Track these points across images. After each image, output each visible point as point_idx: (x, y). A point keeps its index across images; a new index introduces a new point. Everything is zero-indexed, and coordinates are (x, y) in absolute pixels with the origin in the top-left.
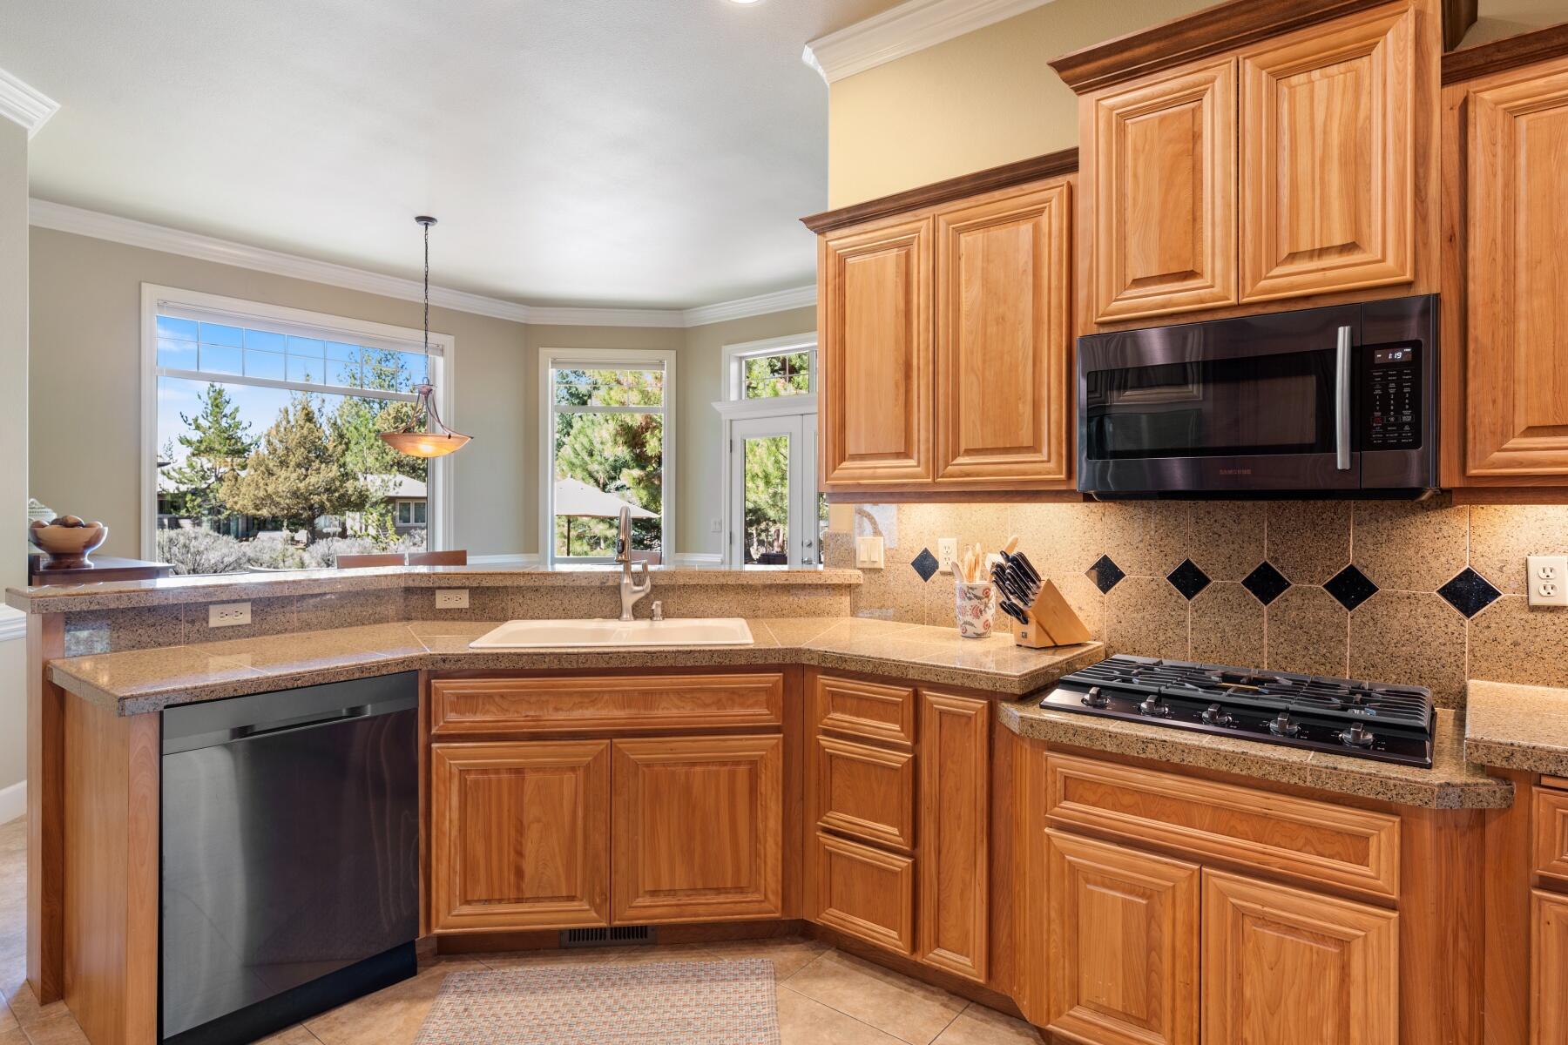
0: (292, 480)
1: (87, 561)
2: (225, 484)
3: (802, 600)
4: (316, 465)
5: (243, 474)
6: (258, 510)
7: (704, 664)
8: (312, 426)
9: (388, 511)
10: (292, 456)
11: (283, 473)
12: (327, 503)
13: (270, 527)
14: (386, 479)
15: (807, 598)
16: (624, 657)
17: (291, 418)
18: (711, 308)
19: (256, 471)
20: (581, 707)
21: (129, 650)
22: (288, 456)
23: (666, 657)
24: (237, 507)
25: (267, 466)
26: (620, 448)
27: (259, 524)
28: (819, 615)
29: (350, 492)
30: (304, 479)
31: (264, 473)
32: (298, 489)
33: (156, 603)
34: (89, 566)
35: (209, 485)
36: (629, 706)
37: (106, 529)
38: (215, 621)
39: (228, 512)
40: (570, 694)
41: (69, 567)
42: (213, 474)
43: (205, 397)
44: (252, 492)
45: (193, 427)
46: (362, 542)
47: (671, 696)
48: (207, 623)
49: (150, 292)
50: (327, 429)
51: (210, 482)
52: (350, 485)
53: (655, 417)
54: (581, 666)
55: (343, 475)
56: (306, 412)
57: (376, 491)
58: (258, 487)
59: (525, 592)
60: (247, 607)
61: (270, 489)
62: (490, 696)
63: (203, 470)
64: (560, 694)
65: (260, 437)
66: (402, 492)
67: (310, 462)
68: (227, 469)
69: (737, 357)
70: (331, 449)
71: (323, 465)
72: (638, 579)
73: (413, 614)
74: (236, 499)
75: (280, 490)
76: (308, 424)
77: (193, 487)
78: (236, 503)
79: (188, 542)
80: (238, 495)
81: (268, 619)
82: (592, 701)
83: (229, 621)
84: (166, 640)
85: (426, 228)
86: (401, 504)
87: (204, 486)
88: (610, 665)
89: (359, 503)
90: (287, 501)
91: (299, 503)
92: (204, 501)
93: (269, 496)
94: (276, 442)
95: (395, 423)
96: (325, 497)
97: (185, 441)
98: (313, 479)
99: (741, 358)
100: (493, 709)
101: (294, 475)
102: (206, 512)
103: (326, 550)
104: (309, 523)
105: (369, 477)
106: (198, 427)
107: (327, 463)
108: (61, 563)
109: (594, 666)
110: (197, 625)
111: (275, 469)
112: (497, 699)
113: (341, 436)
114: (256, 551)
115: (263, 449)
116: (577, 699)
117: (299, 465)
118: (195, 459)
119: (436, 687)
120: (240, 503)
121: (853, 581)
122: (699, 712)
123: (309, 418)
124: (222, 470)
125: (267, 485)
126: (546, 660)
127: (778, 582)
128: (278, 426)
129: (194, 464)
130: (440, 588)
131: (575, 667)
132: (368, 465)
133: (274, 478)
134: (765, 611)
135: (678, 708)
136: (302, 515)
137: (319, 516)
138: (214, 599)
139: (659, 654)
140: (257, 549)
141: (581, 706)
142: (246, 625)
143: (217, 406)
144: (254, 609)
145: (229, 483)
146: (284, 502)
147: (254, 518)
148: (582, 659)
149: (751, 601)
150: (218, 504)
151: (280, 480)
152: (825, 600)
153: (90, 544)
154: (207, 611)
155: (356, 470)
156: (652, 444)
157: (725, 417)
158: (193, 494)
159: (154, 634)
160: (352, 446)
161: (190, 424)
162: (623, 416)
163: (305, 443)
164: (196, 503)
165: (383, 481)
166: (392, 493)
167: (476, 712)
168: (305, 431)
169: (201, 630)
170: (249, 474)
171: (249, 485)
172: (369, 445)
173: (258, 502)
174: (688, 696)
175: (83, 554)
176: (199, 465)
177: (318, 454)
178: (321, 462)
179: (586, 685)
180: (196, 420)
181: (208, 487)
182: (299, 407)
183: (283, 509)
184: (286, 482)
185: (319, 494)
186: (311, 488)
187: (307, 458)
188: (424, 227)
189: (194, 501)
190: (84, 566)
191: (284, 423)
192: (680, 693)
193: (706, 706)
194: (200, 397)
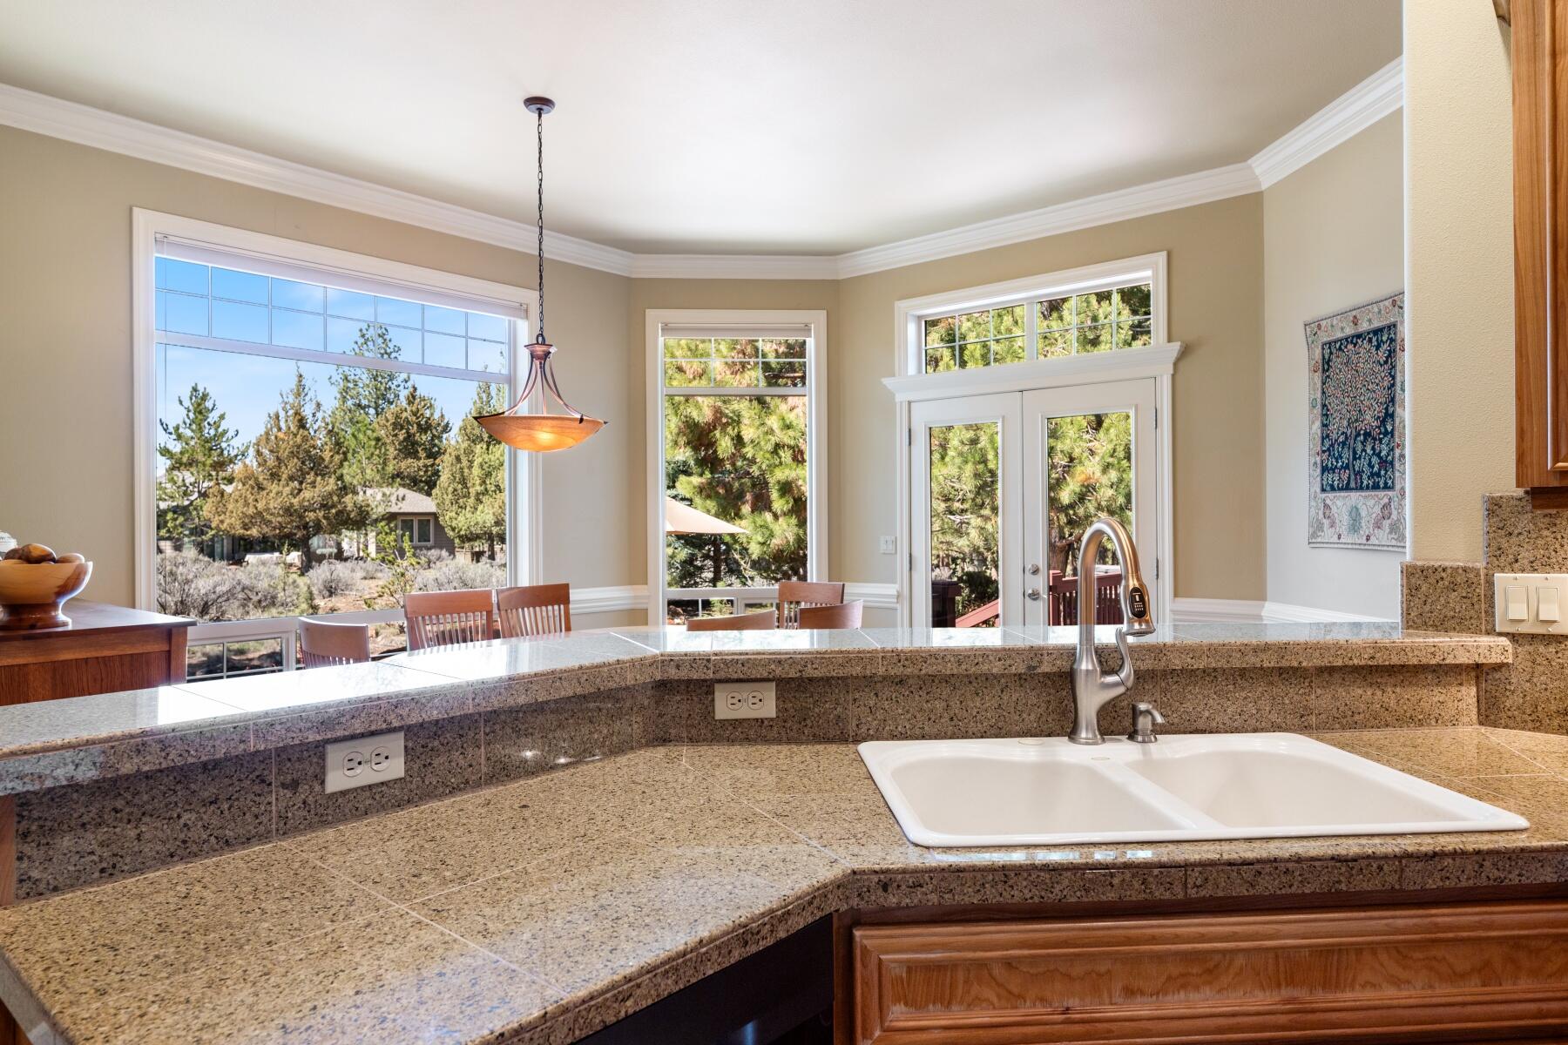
0: (285, 494)
1: (61, 616)
2: (210, 500)
3: (1393, 696)
4: (310, 478)
5: (229, 489)
6: (247, 530)
7: (1464, 884)
8: (306, 433)
9: (391, 530)
10: (284, 467)
11: (274, 488)
12: (324, 521)
13: (258, 548)
14: (388, 493)
15: (1398, 690)
16: (1287, 871)
17: (283, 425)
18: (877, 251)
19: (244, 485)
20: (1184, 987)
21: (164, 863)
22: (280, 468)
23: (1380, 868)
24: (223, 527)
25: (256, 479)
26: (681, 450)
27: (245, 545)
28: (1420, 723)
29: (349, 508)
30: (298, 494)
31: (253, 488)
32: (292, 504)
33: (220, 755)
34: (65, 624)
35: (192, 502)
36: (1291, 982)
37: (90, 565)
38: (337, 780)
39: (213, 532)
40: (1160, 958)
41: (33, 627)
42: (196, 490)
43: (187, 403)
44: (240, 509)
45: (174, 437)
46: (364, 565)
47: (1383, 957)
48: (323, 783)
49: (145, 222)
50: (321, 439)
51: (192, 498)
52: (348, 500)
53: (727, 411)
54: (1192, 893)
55: (341, 489)
56: (298, 417)
57: (377, 506)
58: (246, 504)
59: (879, 685)
60: (397, 743)
61: (260, 506)
62: (982, 964)
63: (185, 485)
64: (1138, 959)
65: (248, 447)
66: (406, 507)
67: (304, 474)
68: (211, 484)
69: (913, 315)
70: (327, 459)
71: (319, 478)
72: (1108, 660)
73: (673, 731)
74: (222, 517)
75: (271, 506)
76: (301, 430)
77: (175, 504)
78: (222, 522)
79: (174, 569)
80: (225, 513)
81: (436, 763)
82: (1209, 971)
83: (365, 776)
84: (241, 831)
85: (540, 116)
86: (403, 521)
87: (186, 503)
88: (1259, 890)
89: (360, 520)
90: (279, 519)
91: (292, 521)
92: (186, 520)
93: (260, 514)
94: (266, 452)
95: (393, 430)
96: (321, 514)
97: (165, 452)
98: (307, 494)
99: (920, 318)
100: (989, 994)
101: (287, 490)
102: (187, 532)
103: (328, 574)
104: (302, 544)
105: (369, 492)
106: (179, 437)
107: (323, 476)
108: (21, 620)
109: (1221, 894)
110: (303, 788)
111: (265, 482)
112: (997, 971)
113: (338, 444)
114: (251, 578)
115: (251, 460)
116: (1175, 970)
117: (291, 478)
118: (176, 472)
119: (864, 949)
120: (227, 521)
121: (1495, 659)
122: (1444, 992)
123: (302, 424)
124: (205, 485)
125: (256, 500)
126: (1116, 881)
127: (1356, 662)
128: (267, 434)
129: (175, 478)
130: (720, 681)
131: (1181, 896)
132: (368, 477)
133: (265, 492)
134: (1323, 716)
135: (1397, 982)
136: (295, 534)
137: (314, 535)
138: (340, 733)
139: (1364, 863)
140: (252, 575)
141: (1182, 983)
142: (395, 781)
143: (200, 413)
144: (410, 744)
145: (214, 499)
146: (276, 520)
147: (242, 538)
148: (1195, 876)
149: (1296, 697)
150: (202, 523)
151: (272, 495)
152: (1432, 696)
153: (65, 589)
154: (323, 757)
155: (355, 482)
156: (724, 445)
157: (901, 397)
158: (175, 512)
159: (215, 821)
160: (350, 456)
161: (171, 433)
162: (689, 410)
163: (298, 452)
164: (178, 522)
165: (384, 495)
166: (394, 509)
167: (949, 1003)
168: (299, 439)
169: (311, 800)
170: (236, 489)
171: (237, 501)
172: (368, 455)
173: (247, 521)
174: (1418, 955)
175: (54, 606)
176: (181, 479)
177: (313, 465)
178: (316, 474)
179: (1202, 938)
180: (177, 428)
181: (191, 504)
182: (291, 412)
183: (275, 528)
184: (277, 497)
185: (314, 511)
186: (306, 504)
187: (301, 470)
188: (536, 115)
189: (175, 519)
190: (57, 625)
191: (275, 430)
192: (1401, 950)
193: (1457, 977)
194: (181, 402)
